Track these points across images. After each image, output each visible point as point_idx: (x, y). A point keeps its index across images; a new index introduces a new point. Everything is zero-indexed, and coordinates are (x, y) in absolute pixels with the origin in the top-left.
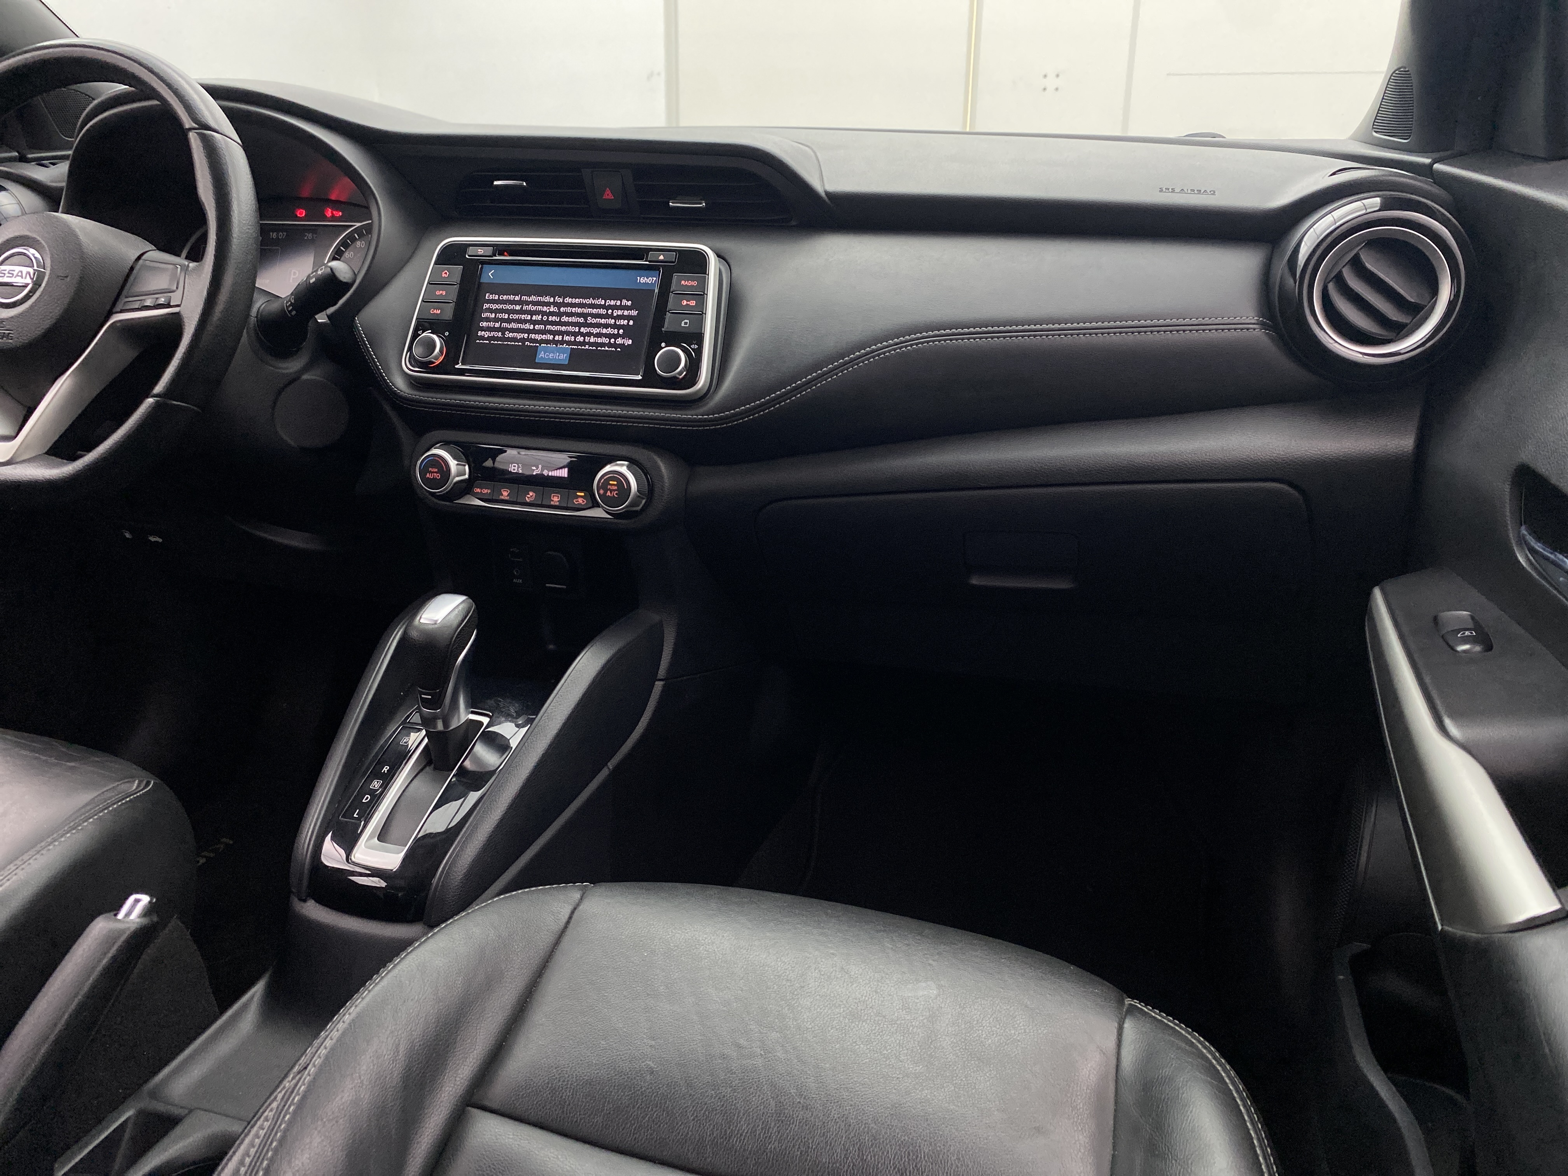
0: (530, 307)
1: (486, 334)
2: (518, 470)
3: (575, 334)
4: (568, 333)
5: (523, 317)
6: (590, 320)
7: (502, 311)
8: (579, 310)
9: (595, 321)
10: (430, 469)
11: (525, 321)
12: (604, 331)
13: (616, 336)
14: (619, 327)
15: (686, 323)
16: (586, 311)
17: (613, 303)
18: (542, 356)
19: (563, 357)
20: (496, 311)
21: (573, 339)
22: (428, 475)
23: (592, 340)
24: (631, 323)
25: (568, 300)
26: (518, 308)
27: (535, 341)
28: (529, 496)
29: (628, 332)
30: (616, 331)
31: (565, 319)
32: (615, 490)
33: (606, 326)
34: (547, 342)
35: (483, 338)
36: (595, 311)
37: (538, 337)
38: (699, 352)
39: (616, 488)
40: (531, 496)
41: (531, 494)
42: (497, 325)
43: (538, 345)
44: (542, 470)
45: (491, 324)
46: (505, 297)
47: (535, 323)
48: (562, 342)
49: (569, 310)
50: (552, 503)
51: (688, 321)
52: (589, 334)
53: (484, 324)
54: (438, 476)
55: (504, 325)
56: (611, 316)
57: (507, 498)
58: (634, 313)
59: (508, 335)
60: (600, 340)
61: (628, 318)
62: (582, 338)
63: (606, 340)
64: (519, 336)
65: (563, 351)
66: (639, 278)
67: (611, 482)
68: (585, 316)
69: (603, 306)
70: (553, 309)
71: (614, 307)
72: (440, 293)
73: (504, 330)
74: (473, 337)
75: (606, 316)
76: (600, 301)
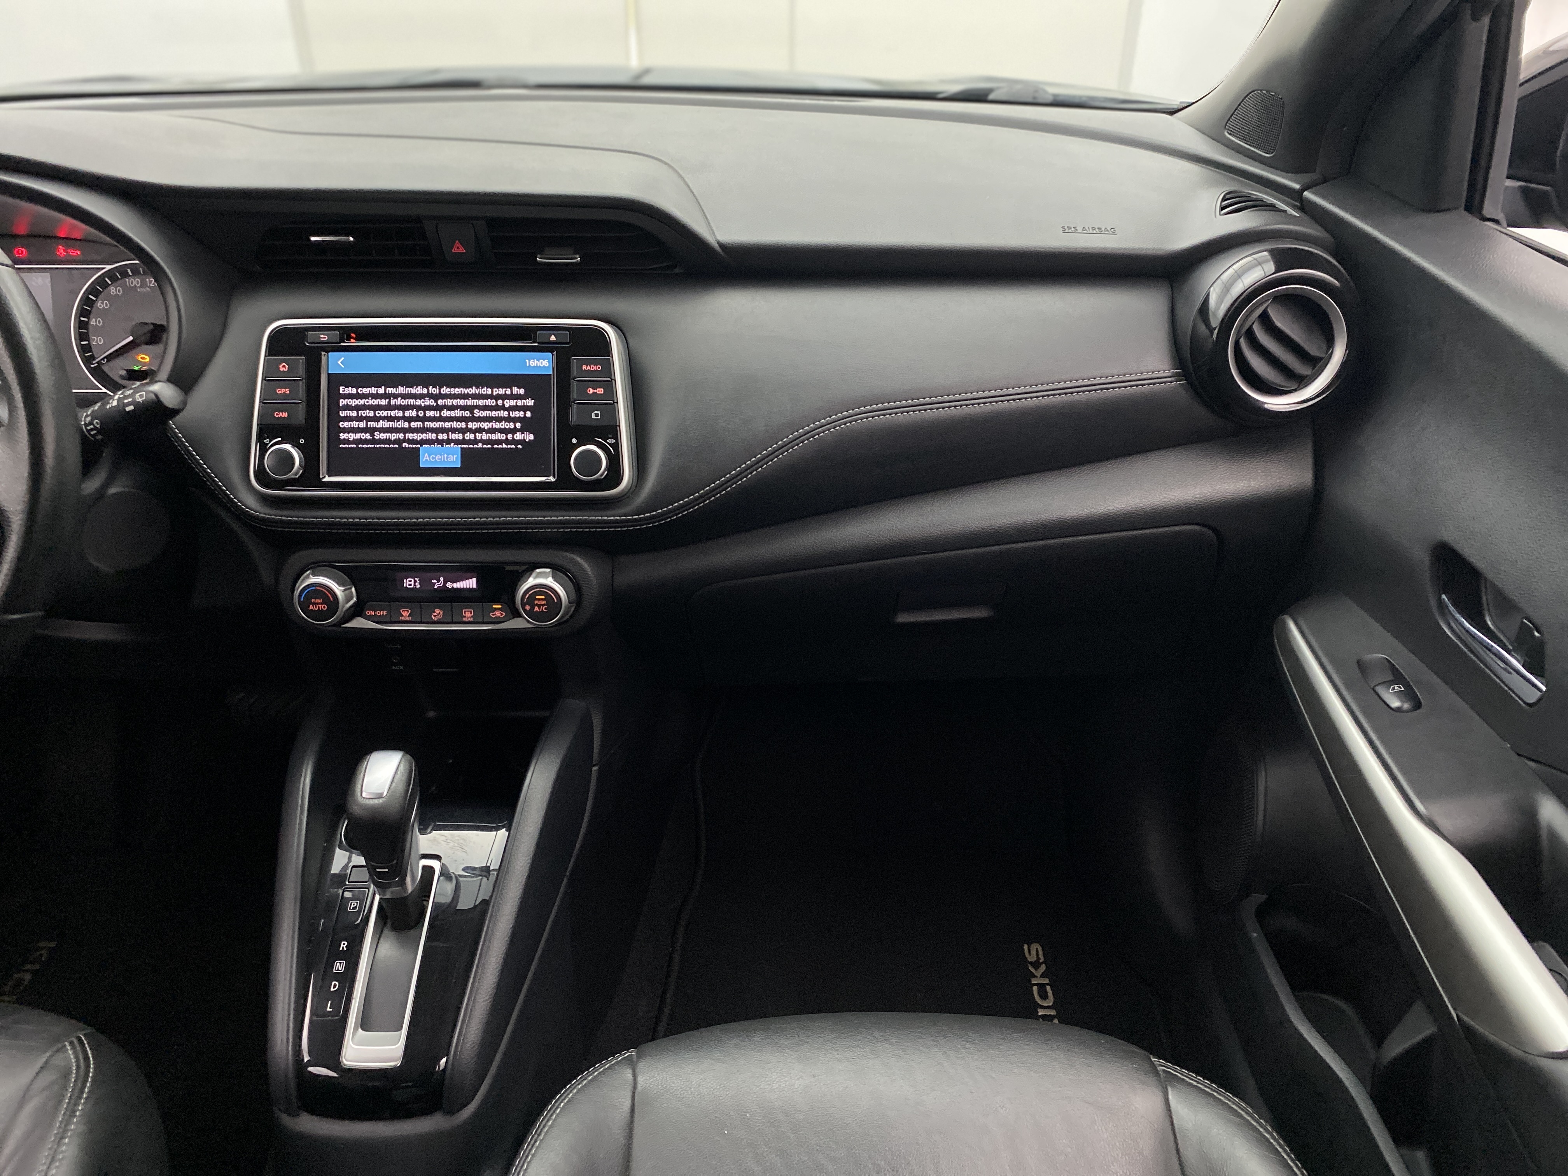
0: (399, 401)
1: (351, 437)
2: (415, 585)
3: (463, 431)
4: (454, 430)
5: (393, 413)
6: (477, 414)
7: (364, 407)
8: (462, 402)
9: (484, 414)
10: (313, 600)
11: (397, 419)
12: (498, 425)
13: (514, 431)
14: (514, 420)
15: (597, 415)
16: (470, 402)
17: (501, 391)
18: (428, 457)
19: (451, 457)
20: (358, 408)
21: (460, 436)
22: (311, 607)
23: (485, 436)
24: (529, 414)
25: (445, 390)
26: (384, 402)
27: (413, 442)
28: (435, 614)
29: (527, 425)
30: (511, 425)
31: (445, 413)
32: (543, 605)
33: (499, 419)
34: (429, 442)
35: (347, 441)
36: (481, 402)
37: (418, 437)
38: (617, 446)
39: (544, 602)
40: (438, 614)
41: (437, 611)
42: (362, 425)
43: (418, 446)
44: (445, 582)
45: (355, 424)
46: (365, 391)
47: (410, 420)
49: (449, 402)
50: (464, 619)
51: (599, 412)
52: (480, 430)
53: (346, 425)
54: (324, 607)
55: (371, 424)
56: (503, 408)
57: (409, 619)
58: (530, 402)
59: (378, 436)
60: (494, 437)
61: (524, 408)
62: (473, 435)
63: (502, 437)
64: (393, 436)
65: (451, 452)
66: (527, 361)
67: (537, 597)
68: (471, 409)
69: (491, 397)
70: (429, 402)
71: (504, 397)
72: (280, 391)
73: (372, 431)
74: (334, 439)
75: (496, 408)
76: (485, 391)
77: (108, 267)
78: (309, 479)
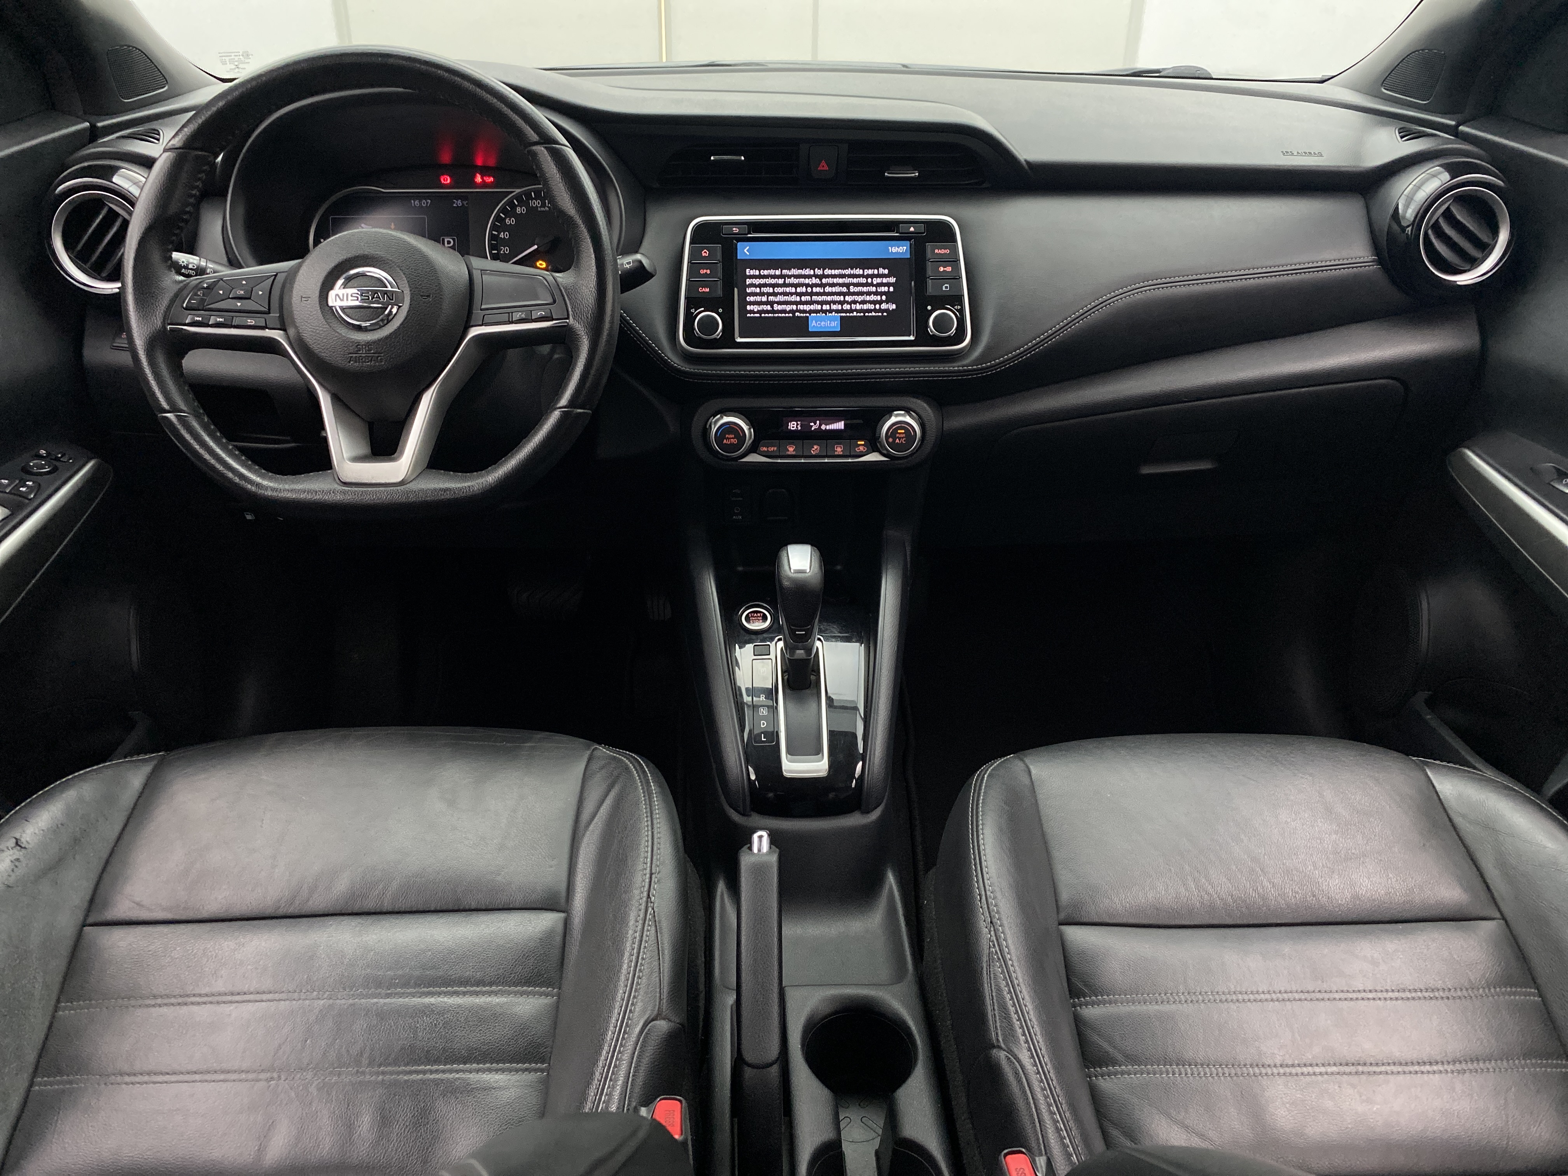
0: (792, 280)
1: (756, 308)
2: (797, 427)
3: (841, 303)
4: (835, 302)
5: (788, 290)
6: (852, 289)
7: (765, 285)
8: (841, 281)
9: (857, 289)
10: (727, 436)
11: (792, 294)
12: (868, 298)
13: (880, 302)
14: (881, 294)
15: (946, 287)
16: (847, 280)
17: (870, 272)
18: (815, 324)
19: (833, 323)
20: (760, 286)
21: (840, 307)
22: (725, 441)
23: (858, 307)
24: (891, 289)
25: (828, 272)
26: (781, 281)
27: (804, 311)
28: (814, 449)
29: (890, 297)
30: (879, 298)
31: (828, 289)
32: (903, 438)
33: (869, 293)
34: (816, 311)
35: (753, 312)
36: (855, 281)
37: (807, 307)
38: (962, 311)
39: (904, 435)
40: (816, 449)
41: (815, 447)
42: (764, 299)
43: (808, 315)
44: (820, 425)
45: (758, 298)
46: (766, 272)
47: (801, 294)
48: (831, 311)
49: (830, 280)
50: (836, 453)
51: (948, 285)
52: (855, 302)
53: (752, 299)
54: (735, 441)
55: (771, 298)
56: (872, 285)
57: (794, 453)
58: (892, 280)
59: (776, 307)
60: (865, 307)
61: (888, 285)
62: (849, 306)
63: (872, 307)
64: (788, 308)
65: (833, 319)
66: (890, 248)
67: (899, 431)
68: (848, 286)
69: (863, 276)
70: (815, 281)
71: (872, 276)
72: (702, 272)
73: (771, 304)
74: (743, 311)
75: (867, 285)
76: (859, 272)
77: (518, 191)
78: (728, 339)
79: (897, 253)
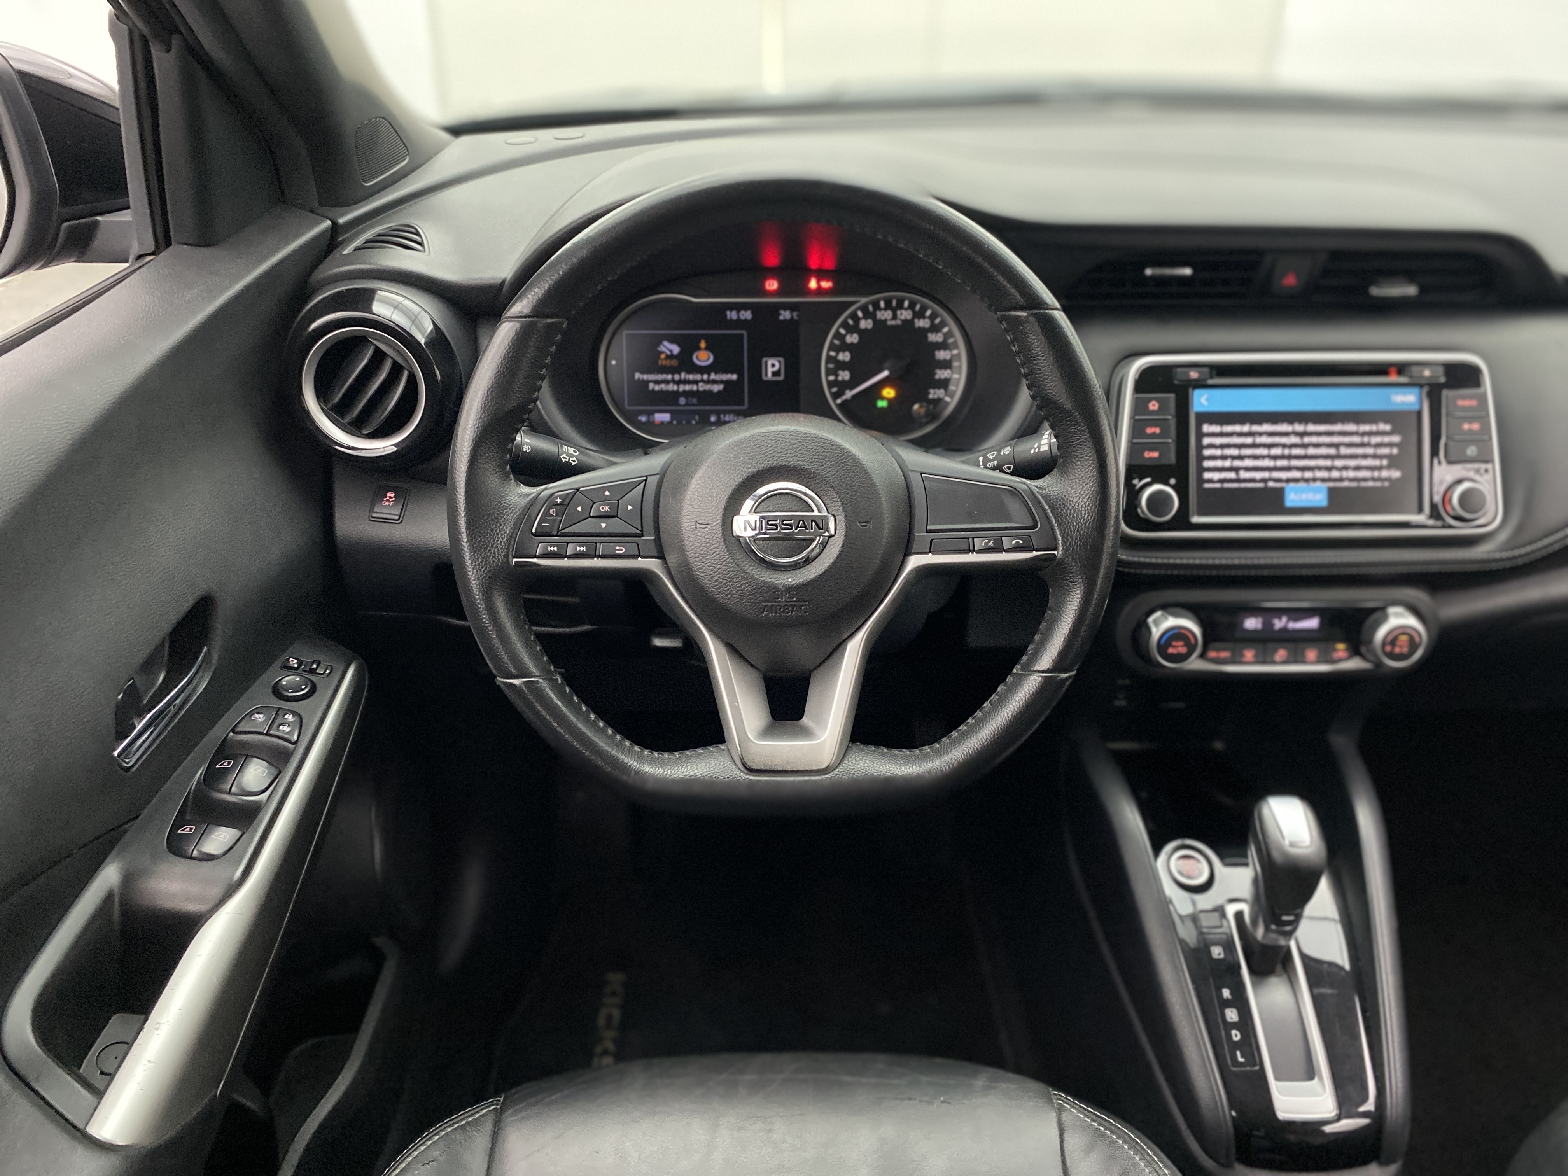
0: (1264, 440)
1: (1216, 476)
2: (1256, 626)
3: (1329, 469)
4: (1320, 468)
5: (1258, 451)
6: (1344, 451)
7: (1228, 446)
8: (1328, 440)
9: (1349, 451)
10: (1174, 644)
11: (1263, 457)
12: (1364, 463)
13: (1380, 468)
14: (1381, 457)
15: (1472, 451)
16: (1336, 439)
17: (1367, 428)
18: (1294, 497)
19: (1317, 496)
20: (1222, 446)
21: (1326, 474)
22: (1171, 651)
23: (1351, 474)
24: (1395, 451)
25: (1311, 428)
26: (1249, 440)
27: (1279, 480)
28: (1278, 654)
29: (1394, 461)
30: (1378, 462)
31: (1311, 451)
32: (1405, 646)
33: (1365, 457)
34: (1296, 480)
35: (1210, 481)
36: (1347, 439)
37: (1284, 475)
38: (1492, 483)
39: (1405, 642)
40: (1282, 655)
41: (1281, 651)
42: (1227, 464)
43: (1284, 485)
44: (1287, 623)
45: (1219, 463)
46: (1230, 429)
47: (1275, 458)
48: (1314, 480)
49: (1314, 439)
50: (1308, 660)
51: (1474, 449)
52: (1346, 468)
53: (1211, 464)
54: (1183, 649)
55: (1237, 463)
56: (1369, 445)
57: (1253, 660)
58: (1396, 439)
59: (1243, 475)
60: (1360, 474)
61: (1391, 445)
62: (1338, 473)
63: (1368, 474)
64: (1258, 475)
65: (1317, 491)
66: (1393, 397)
67: (1398, 637)
68: (1337, 446)
69: (1356, 433)
70: (1294, 440)
71: (1370, 434)
72: (1149, 430)
73: (1236, 470)
74: (1201, 481)
75: (1362, 445)
76: (1351, 427)
77: (863, 300)
78: (1181, 521)
79: (1403, 403)
